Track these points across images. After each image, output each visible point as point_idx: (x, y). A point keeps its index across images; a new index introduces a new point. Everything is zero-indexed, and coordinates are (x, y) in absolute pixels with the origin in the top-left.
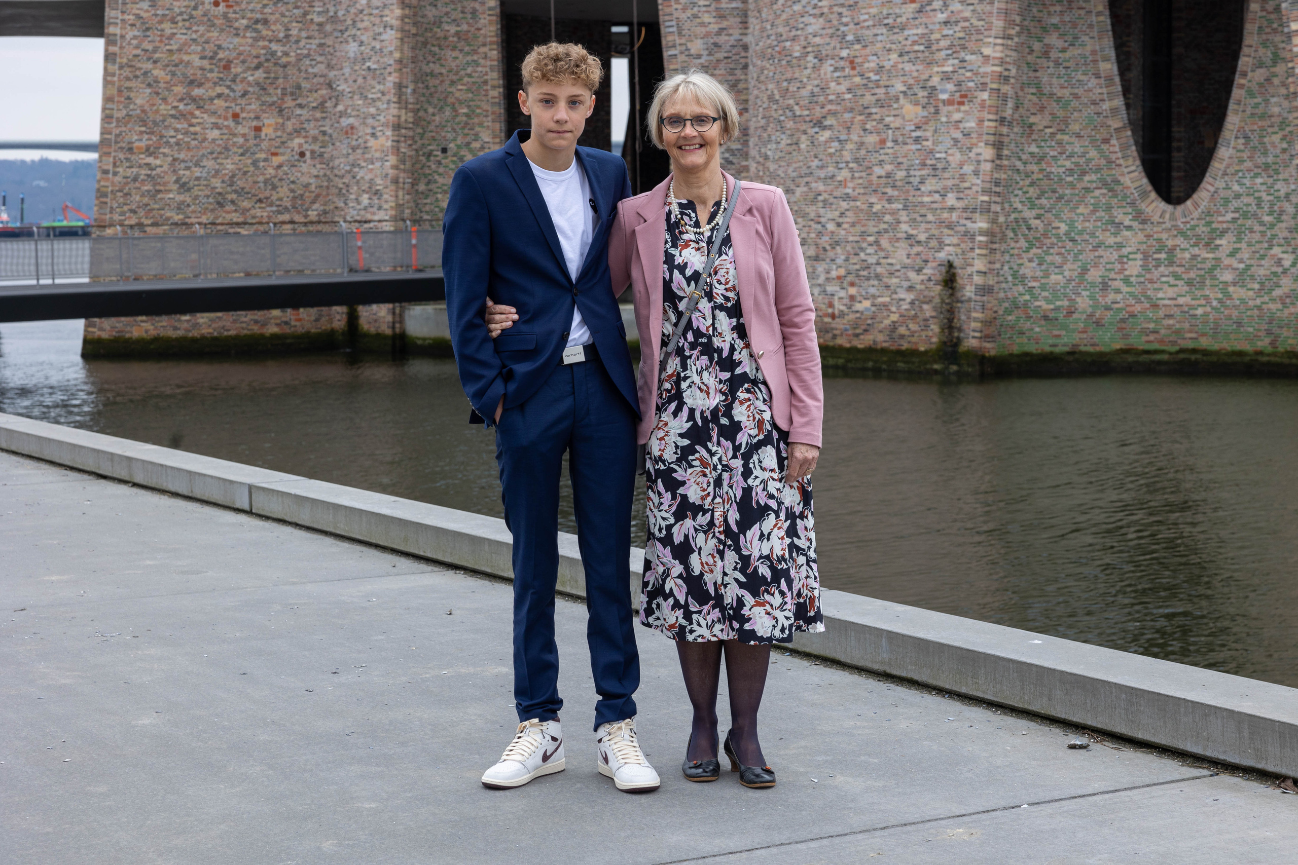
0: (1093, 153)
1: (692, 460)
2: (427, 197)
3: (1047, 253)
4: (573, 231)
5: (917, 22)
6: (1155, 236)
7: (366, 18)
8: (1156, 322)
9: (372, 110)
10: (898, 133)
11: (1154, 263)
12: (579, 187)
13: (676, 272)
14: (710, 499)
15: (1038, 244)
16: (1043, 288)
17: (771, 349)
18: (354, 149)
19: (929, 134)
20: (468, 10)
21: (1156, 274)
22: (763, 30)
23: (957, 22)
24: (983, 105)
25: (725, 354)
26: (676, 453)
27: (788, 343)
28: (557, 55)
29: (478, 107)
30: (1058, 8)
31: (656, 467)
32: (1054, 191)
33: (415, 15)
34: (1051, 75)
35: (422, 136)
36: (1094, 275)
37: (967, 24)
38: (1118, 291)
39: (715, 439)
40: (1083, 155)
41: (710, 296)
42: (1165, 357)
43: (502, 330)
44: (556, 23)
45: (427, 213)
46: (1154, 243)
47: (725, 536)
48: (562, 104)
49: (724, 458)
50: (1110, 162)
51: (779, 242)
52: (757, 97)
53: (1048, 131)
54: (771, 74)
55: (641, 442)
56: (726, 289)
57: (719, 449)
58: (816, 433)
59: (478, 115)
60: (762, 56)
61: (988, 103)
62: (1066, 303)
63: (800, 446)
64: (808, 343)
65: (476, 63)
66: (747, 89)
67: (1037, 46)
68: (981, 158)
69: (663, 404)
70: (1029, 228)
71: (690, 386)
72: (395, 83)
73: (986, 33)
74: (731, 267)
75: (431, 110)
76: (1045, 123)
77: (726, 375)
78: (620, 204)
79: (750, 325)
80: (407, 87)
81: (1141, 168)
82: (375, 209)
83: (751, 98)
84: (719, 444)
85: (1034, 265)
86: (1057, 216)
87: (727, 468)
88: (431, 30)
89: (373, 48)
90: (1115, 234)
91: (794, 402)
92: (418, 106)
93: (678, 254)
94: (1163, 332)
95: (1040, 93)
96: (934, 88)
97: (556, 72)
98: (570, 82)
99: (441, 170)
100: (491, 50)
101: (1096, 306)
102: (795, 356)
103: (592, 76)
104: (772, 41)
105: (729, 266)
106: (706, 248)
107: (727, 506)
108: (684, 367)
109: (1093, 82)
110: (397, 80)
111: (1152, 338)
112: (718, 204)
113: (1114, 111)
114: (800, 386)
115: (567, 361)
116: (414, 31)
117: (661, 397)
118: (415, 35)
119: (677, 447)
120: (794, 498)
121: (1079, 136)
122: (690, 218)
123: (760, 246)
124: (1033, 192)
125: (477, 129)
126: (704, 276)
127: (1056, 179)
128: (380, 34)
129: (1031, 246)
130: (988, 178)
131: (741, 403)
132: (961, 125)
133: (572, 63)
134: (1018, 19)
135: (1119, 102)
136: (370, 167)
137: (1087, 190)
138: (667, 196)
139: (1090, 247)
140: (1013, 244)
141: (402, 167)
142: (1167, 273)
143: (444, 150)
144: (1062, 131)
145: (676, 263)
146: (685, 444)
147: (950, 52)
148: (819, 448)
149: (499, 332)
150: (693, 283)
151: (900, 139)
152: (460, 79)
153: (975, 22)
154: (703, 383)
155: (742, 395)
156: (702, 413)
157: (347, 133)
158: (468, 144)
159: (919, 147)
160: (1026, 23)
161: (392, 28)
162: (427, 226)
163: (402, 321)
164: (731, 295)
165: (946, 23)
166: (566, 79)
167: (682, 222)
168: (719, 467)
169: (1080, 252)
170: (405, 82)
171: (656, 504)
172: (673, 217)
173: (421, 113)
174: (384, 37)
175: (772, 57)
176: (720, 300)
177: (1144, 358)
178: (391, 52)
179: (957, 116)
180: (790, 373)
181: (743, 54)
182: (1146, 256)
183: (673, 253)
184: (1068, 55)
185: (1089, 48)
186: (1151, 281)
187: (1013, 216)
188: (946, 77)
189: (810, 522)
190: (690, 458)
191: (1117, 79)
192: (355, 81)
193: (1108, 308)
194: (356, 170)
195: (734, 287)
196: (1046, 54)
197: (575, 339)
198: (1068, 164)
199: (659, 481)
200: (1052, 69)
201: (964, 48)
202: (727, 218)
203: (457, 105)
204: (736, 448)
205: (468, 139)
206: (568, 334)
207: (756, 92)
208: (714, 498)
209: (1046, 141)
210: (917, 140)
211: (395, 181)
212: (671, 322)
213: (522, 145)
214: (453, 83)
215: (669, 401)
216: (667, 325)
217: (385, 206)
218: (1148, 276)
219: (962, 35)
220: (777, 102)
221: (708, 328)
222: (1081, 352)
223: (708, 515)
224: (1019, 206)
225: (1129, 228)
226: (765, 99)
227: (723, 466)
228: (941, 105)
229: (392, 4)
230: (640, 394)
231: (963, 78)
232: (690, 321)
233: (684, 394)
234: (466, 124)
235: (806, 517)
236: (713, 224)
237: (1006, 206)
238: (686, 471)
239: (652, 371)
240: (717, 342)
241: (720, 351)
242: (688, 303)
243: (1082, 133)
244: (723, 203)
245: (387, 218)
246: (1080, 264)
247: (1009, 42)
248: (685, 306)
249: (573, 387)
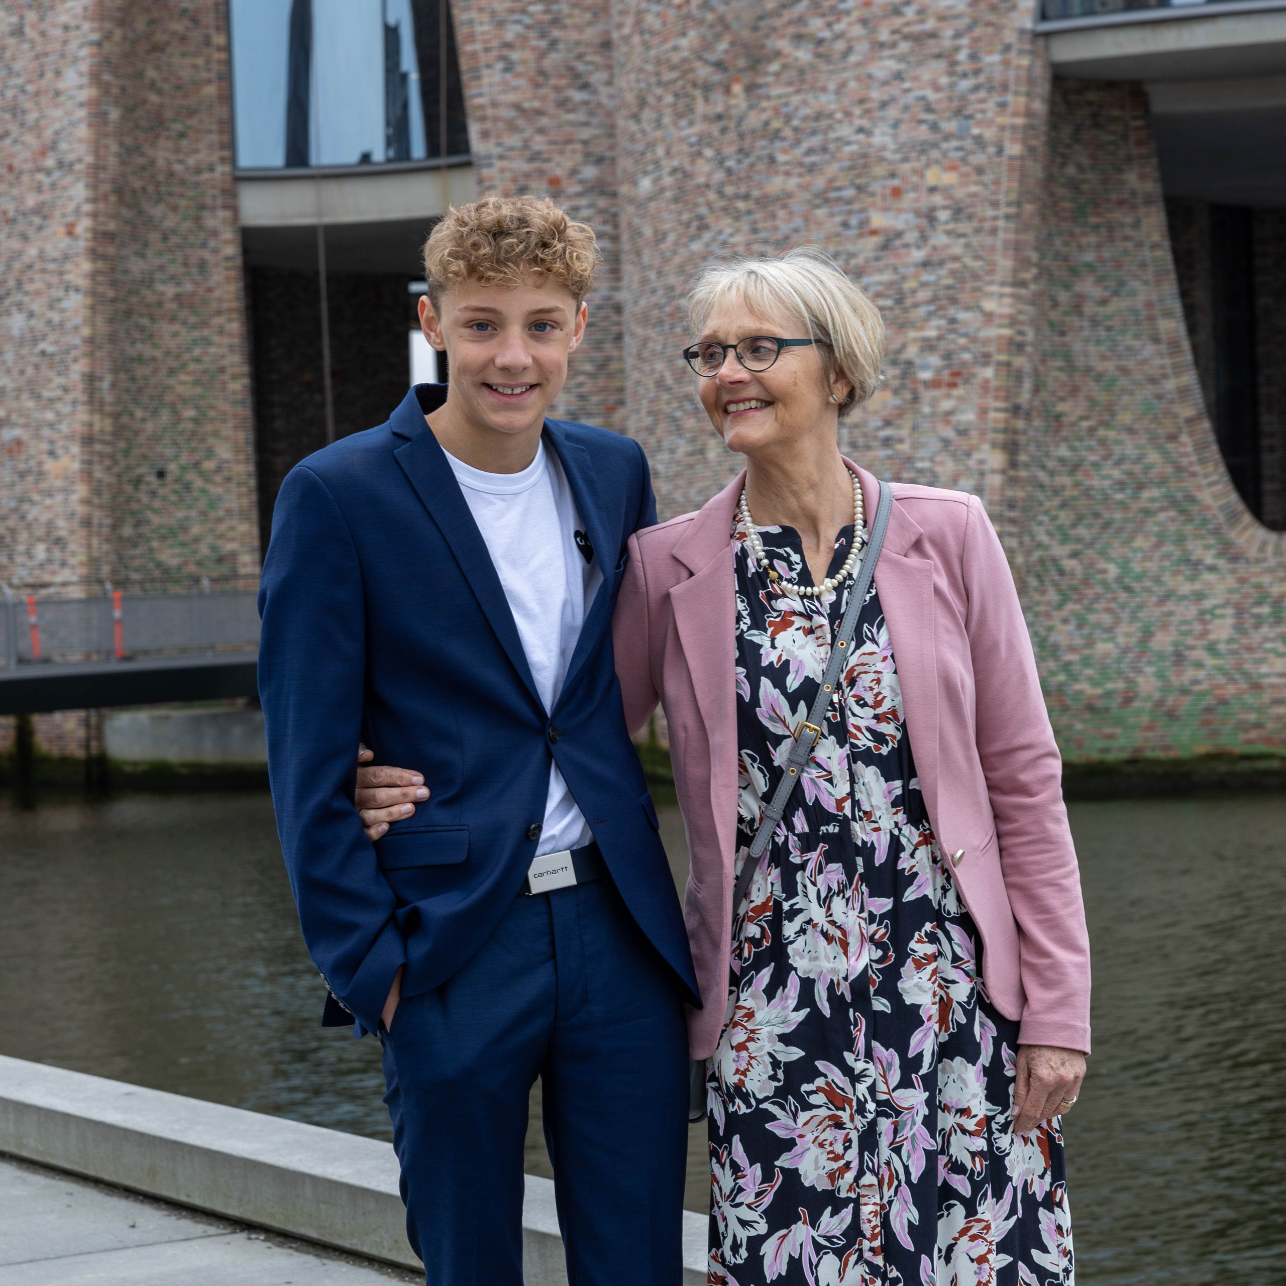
0: (1153, 457)
1: (809, 1093)
2: (135, 546)
3: (1089, 609)
4: (542, 603)
5: (881, 264)
6: (1254, 580)
7: (37, 276)
8: (1260, 710)
9: (49, 416)
10: (857, 432)
11: (1252, 621)
12: (553, 506)
13: (766, 683)
14: (850, 1176)
15: (1075, 597)
16: (1086, 662)
17: (976, 842)
18: (22, 475)
19: (904, 433)
20: (193, 260)
21: (1256, 637)
22: (645, 281)
23: (941, 263)
24: (985, 386)
25: (880, 857)
26: (773, 1078)
27: (1006, 827)
28: (499, 223)
29: (212, 407)
30: (1093, 239)
31: (731, 1109)
32: (1097, 515)
33: (113, 269)
34: (1087, 340)
35: (126, 453)
36: (1163, 641)
37: (956, 265)
38: (1199, 665)
39: (861, 1044)
40: (1139, 459)
41: (841, 732)
42: (1275, 764)
43: (391, 823)
44: (329, 279)
45: (137, 570)
46: (1251, 590)
47: (886, 1260)
48: (515, 332)
49: (881, 1087)
50: (1179, 469)
51: (983, 610)
52: (638, 383)
53: (1085, 424)
54: (659, 348)
55: (700, 1054)
56: (876, 717)
57: (870, 1066)
58: (1079, 1024)
59: (212, 420)
60: (644, 320)
61: (994, 384)
62: (1120, 685)
63: (1048, 1054)
64: (1051, 826)
65: (207, 341)
66: (622, 371)
67: (1063, 296)
68: (986, 467)
69: (744, 971)
70: (1062, 572)
71: (803, 931)
72: (84, 375)
73: (987, 278)
74: (886, 669)
75: (139, 414)
76: (1079, 412)
77: (884, 904)
78: (633, 541)
79: (935, 795)
80: (101, 379)
81: (1226, 478)
82: (56, 567)
83: (629, 385)
84: (869, 1055)
85: (1071, 627)
86: (1103, 554)
87: (887, 1108)
88: (137, 293)
89: (49, 322)
90: (1192, 579)
91: (1027, 956)
92: (119, 408)
93: (767, 643)
94: (1270, 726)
95: (1070, 367)
96: (909, 363)
97: (499, 261)
98: (530, 281)
99: (157, 504)
100: (230, 320)
101: (1166, 688)
102: (1026, 856)
103: (577, 266)
104: (659, 297)
105: (880, 666)
106: (827, 628)
107: (888, 1193)
108: (790, 889)
109: (1149, 350)
110: (86, 369)
111: (1253, 735)
112: (847, 533)
113: (1183, 392)
114: (1040, 922)
115: (537, 886)
116: (111, 293)
117: (740, 956)
118: (113, 301)
119: (775, 1064)
120: (1032, 1165)
121: (1131, 431)
122: (790, 564)
123: (944, 620)
124: (1065, 517)
125: (211, 441)
126: (826, 689)
127: (1099, 497)
128: (59, 300)
129: (1065, 599)
130: (997, 498)
131: (919, 965)
132: (954, 419)
133: (534, 240)
134: (1034, 256)
135: (1190, 378)
136: (48, 501)
137: (1147, 512)
138: (735, 519)
139: (1154, 599)
140: (1037, 597)
141: (96, 500)
142: (1272, 635)
143: (161, 474)
144: (1106, 424)
145: (765, 663)
146: (795, 1057)
147: (932, 308)
148: (1085, 1054)
149: (385, 827)
150: (802, 706)
151: (861, 441)
152: (184, 366)
153: (969, 262)
154: (833, 923)
155: (920, 947)
156: (831, 988)
157: (10, 451)
158: (197, 465)
159: (889, 452)
160: (1046, 262)
161: (77, 290)
162: (136, 591)
163: (100, 737)
164: (887, 729)
165: (926, 264)
166: (521, 274)
167: (773, 574)
168: (871, 1106)
169: (1140, 607)
170: (98, 372)
171: (727, 1190)
172: (751, 563)
173: (125, 419)
174: (66, 304)
175: (660, 322)
176: (864, 741)
177: (1244, 766)
178: (76, 328)
179: (947, 405)
180: (1014, 894)
181: (615, 318)
182: (1240, 611)
183: (756, 639)
184: (1110, 308)
185: (1141, 299)
186: (1250, 649)
187: (1037, 555)
188: (928, 346)
189: (1065, 1217)
190: (805, 1087)
191: (1186, 345)
192: (22, 372)
193: (1185, 692)
194: (26, 507)
195: (894, 712)
196: (1077, 309)
197: (553, 837)
198: (1116, 474)
199: (736, 1139)
200: (1086, 333)
201: (953, 301)
202: (870, 563)
203: (179, 406)
204: (910, 1066)
205: (197, 457)
206: (540, 828)
207: (636, 375)
208: (860, 1174)
209: (1081, 440)
210: (887, 442)
211: (87, 523)
212: (754, 793)
213: (427, 417)
214: (172, 372)
215: (757, 966)
216: (747, 797)
217: (73, 561)
218: (1244, 641)
219: (950, 281)
220: (668, 389)
221: (839, 803)
222: (1147, 761)
223: (847, 1214)
224: (1044, 539)
225: (1212, 569)
226: (651, 385)
227: (879, 1103)
228: (921, 389)
229: (77, 255)
230: (694, 949)
231: (953, 347)
232: (798, 787)
233: (790, 949)
234: (194, 433)
235: (1060, 1205)
236: (839, 577)
237: (1027, 539)
238: (795, 1117)
239: (720, 898)
240: (861, 832)
241: (868, 851)
242: (793, 750)
243: (1137, 426)
244: (860, 533)
245: (75, 579)
246: (1139, 625)
247: (1023, 291)
248: (785, 756)
249: (553, 944)
